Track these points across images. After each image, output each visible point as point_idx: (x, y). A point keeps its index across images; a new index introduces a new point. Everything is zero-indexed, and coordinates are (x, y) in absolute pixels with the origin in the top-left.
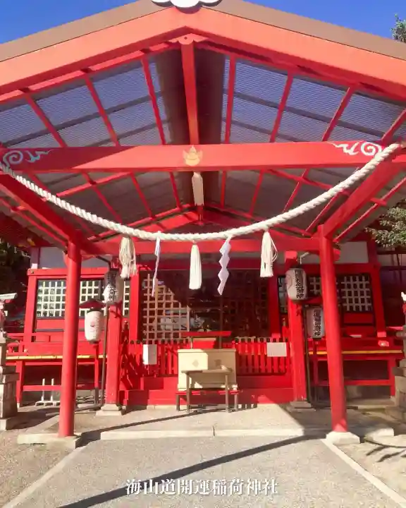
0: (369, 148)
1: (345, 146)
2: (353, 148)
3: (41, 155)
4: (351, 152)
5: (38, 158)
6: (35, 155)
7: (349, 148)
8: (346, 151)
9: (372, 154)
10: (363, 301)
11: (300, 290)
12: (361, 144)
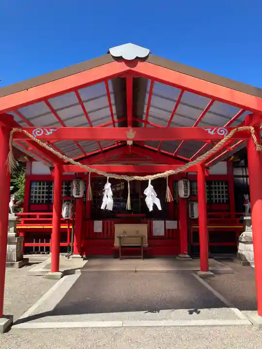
0: (221, 131)
1: (209, 130)
2: (213, 131)
3: (53, 131)
4: (212, 133)
5: (51, 133)
6: (49, 131)
7: (211, 131)
8: (209, 132)
9: (223, 134)
10: (223, 197)
11: (186, 192)
12: (218, 128)
